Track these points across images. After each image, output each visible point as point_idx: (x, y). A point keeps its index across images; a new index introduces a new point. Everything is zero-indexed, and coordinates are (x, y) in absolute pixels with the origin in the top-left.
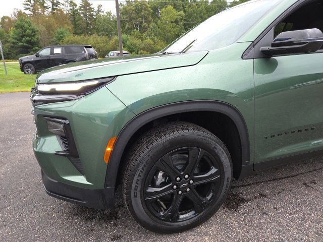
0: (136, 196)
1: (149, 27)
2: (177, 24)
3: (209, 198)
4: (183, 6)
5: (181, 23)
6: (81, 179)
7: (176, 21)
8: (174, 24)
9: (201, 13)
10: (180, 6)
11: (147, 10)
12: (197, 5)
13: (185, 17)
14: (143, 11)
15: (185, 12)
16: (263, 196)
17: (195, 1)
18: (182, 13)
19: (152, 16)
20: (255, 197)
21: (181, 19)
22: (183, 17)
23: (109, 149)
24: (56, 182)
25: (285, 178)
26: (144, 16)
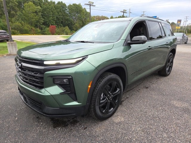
0: (97, 105)
1: (17, 15)
2: (37, 14)
3: (117, 101)
4: (40, 3)
5: (40, 14)
6: (75, 103)
7: (36, 12)
8: (35, 14)
9: (52, 9)
10: (37, 3)
11: (14, 3)
12: (49, 4)
13: (42, 10)
14: (11, 3)
15: (41, 7)
16: (127, 98)
17: (47, 1)
18: (39, 7)
19: (18, 7)
20: (126, 99)
21: (39, 11)
22: (40, 10)
23: (89, 87)
24: (59, 108)
25: (130, 90)
26: (12, 7)
